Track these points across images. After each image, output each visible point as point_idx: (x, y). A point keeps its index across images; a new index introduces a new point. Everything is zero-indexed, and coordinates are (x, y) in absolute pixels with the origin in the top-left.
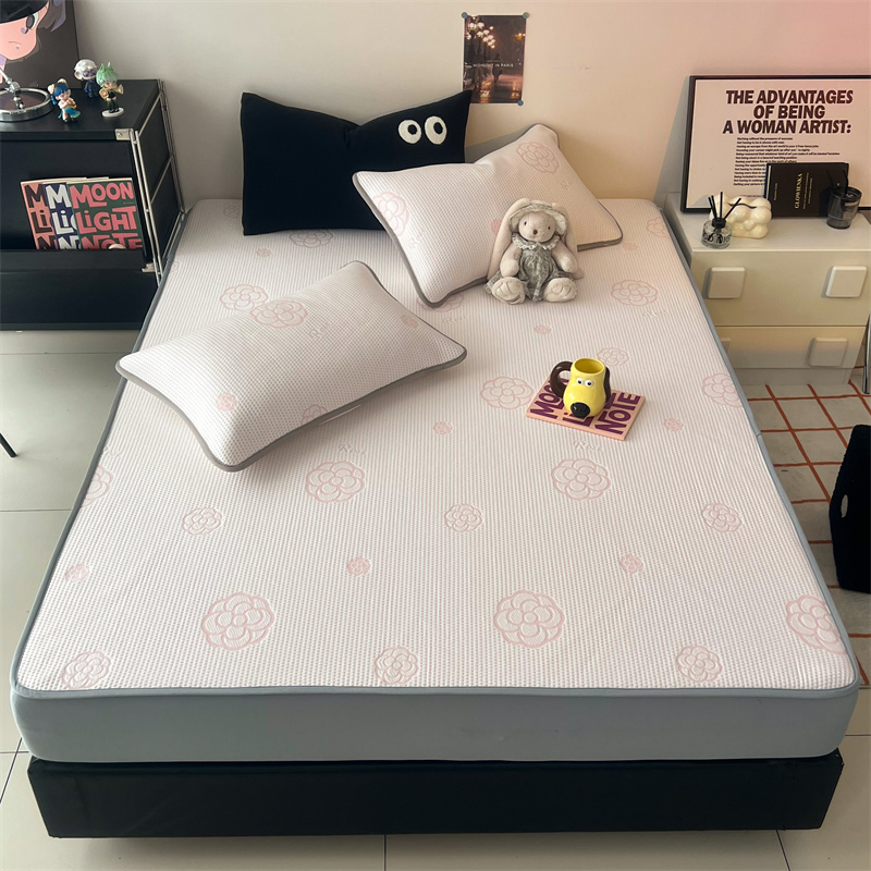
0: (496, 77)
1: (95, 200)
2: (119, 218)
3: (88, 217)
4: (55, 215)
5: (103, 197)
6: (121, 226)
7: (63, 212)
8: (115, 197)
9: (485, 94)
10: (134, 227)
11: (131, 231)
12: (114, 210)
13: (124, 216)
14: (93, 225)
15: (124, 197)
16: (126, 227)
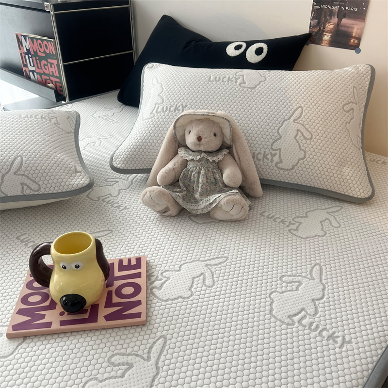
0: (340, 20)
1: (40, 51)
2: (51, 67)
3: (38, 61)
4: (27, 56)
5: (42, 50)
6: (52, 72)
7: (30, 56)
8: (48, 51)
9: (327, 37)
10: (58, 75)
11: (56, 77)
12: (49, 60)
13: (53, 65)
14: (41, 69)
15: (51, 53)
16: (55, 75)
